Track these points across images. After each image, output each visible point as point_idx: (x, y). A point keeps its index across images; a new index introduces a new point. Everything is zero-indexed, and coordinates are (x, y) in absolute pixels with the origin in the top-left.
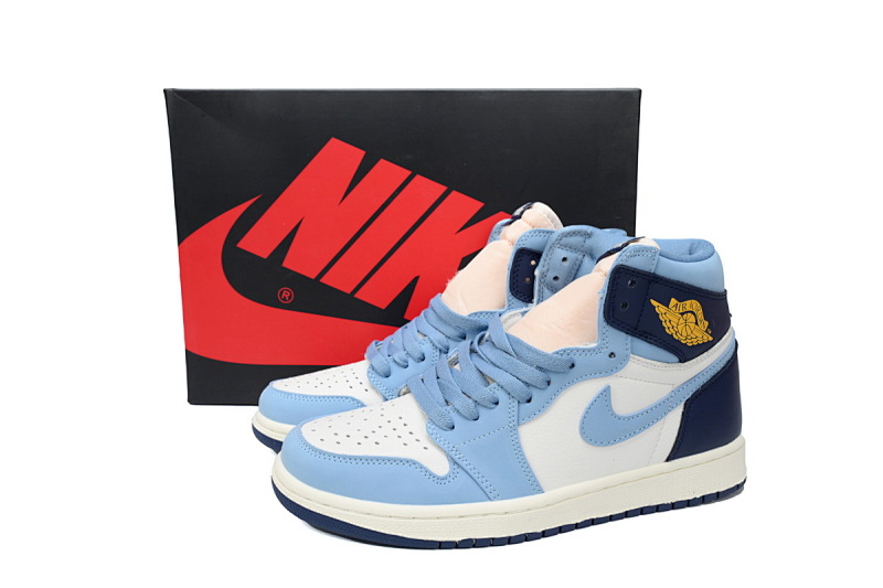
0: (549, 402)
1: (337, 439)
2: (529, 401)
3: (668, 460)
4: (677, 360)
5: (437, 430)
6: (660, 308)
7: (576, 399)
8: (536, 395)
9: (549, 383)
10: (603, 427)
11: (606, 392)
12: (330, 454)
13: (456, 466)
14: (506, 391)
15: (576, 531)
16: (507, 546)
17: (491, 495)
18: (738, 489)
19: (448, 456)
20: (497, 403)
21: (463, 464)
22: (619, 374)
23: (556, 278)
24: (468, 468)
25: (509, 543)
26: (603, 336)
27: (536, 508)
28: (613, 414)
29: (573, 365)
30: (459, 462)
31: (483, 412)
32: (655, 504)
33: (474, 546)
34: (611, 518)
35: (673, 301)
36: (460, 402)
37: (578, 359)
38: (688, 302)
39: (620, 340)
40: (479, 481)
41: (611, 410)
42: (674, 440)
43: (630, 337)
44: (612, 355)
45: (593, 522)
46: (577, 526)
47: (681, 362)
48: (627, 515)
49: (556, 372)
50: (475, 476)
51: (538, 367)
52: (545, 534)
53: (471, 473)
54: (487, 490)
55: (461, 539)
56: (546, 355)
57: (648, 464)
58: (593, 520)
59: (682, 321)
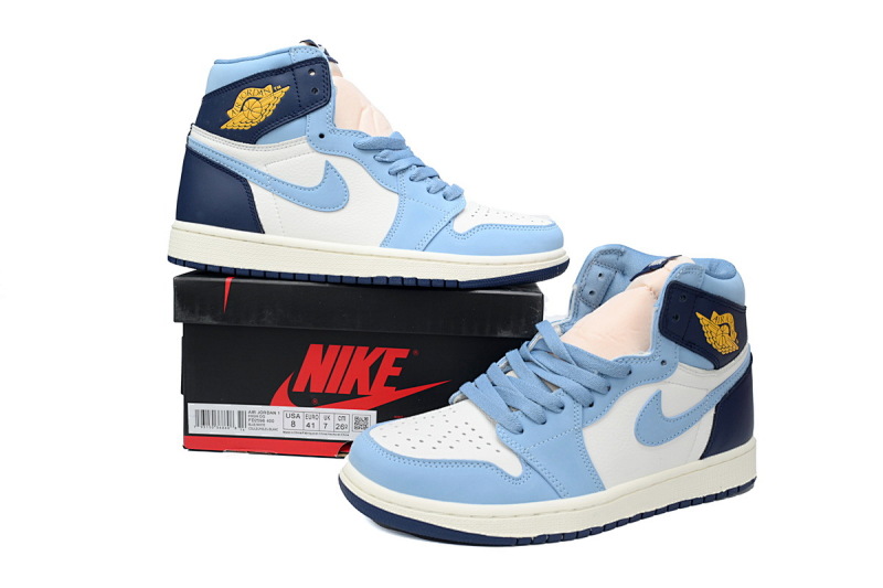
0: (609, 406)
1: (412, 444)
2: (591, 405)
3: (702, 458)
4: (712, 366)
5: (507, 434)
6: (703, 320)
7: (631, 403)
8: (598, 399)
9: (609, 388)
10: (654, 429)
11: (658, 396)
12: (409, 459)
13: (528, 467)
14: (571, 396)
15: (629, 525)
16: (576, 541)
17: (561, 494)
18: (750, 485)
19: (520, 457)
20: (562, 408)
21: (535, 464)
22: (667, 380)
23: (591, 292)
24: (539, 469)
25: (577, 538)
26: (656, 346)
27: (599, 505)
28: (662, 416)
29: (630, 372)
30: (531, 463)
31: (550, 417)
32: (690, 498)
33: (547, 542)
34: (657, 512)
35: (715, 314)
36: (527, 407)
37: (635, 366)
38: (725, 315)
39: (671, 349)
40: (550, 480)
41: (661, 412)
42: (707, 440)
43: (679, 347)
44: (663, 362)
45: (642, 516)
46: (630, 520)
47: (715, 368)
48: (669, 509)
49: (617, 378)
50: (546, 476)
51: (601, 374)
52: (606, 528)
53: (543, 473)
54: (558, 489)
55: (536, 535)
56: (609, 363)
57: (686, 463)
58: (642, 514)
59: (720, 332)
